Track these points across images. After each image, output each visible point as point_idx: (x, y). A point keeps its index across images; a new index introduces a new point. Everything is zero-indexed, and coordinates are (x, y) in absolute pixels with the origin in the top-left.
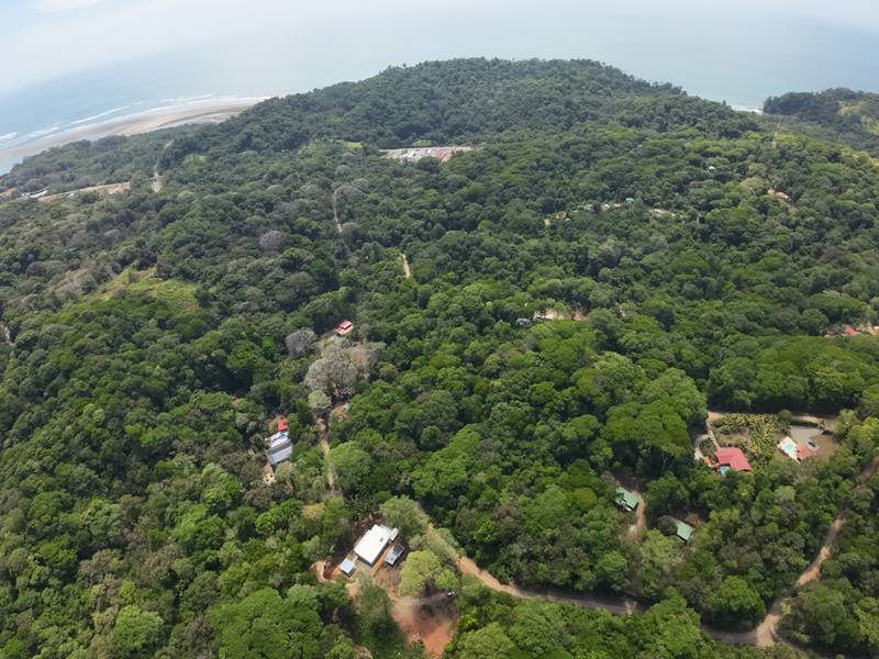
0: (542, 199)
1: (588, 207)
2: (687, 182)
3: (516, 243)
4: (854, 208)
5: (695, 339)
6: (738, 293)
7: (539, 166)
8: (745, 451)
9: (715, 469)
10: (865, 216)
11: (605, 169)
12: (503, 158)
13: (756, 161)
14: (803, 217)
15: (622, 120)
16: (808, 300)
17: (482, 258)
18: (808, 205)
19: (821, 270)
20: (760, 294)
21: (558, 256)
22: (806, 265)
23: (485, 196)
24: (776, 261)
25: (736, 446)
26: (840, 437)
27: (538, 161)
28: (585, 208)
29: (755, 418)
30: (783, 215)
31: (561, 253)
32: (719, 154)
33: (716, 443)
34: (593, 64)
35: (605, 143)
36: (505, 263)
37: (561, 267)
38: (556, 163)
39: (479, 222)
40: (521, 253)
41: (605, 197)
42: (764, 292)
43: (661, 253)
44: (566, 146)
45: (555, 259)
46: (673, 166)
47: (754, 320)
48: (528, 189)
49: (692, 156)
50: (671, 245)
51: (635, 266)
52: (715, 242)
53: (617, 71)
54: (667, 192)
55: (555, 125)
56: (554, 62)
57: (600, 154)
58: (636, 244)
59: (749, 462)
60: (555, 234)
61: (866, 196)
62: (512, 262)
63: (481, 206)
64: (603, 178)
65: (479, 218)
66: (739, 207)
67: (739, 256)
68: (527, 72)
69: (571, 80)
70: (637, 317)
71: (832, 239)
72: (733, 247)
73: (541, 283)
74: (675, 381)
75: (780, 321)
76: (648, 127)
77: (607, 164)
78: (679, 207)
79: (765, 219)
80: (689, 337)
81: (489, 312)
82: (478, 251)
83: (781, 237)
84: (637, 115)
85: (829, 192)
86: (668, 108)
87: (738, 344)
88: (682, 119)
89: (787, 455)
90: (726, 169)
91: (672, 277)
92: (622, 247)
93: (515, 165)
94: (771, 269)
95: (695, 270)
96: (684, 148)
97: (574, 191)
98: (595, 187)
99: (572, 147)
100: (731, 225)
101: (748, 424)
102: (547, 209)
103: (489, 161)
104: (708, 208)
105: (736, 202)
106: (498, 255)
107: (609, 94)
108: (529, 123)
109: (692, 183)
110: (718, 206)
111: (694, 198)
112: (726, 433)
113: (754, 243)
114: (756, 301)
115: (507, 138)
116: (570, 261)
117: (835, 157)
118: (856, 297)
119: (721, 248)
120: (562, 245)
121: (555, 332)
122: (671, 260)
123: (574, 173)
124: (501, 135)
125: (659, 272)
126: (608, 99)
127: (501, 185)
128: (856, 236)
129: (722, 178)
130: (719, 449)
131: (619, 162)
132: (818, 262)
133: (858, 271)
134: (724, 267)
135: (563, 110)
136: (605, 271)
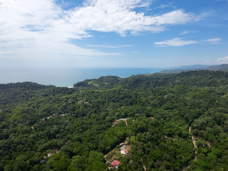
0: (28, 121)
1: (43, 119)
2: (66, 106)
3: (26, 138)
4: (101, 100)
5: (90, 141)
6: (91, 126)
7: (23, 112)
8: (116, 160)
9: (114, 168)
10: (104, 101)
11: (44, 108)
12: (10, 112)
13: (79, 97)
14: (94, 105)
15: (43, 95)
16: (104, 121)
17: (16, 146)
18: (93, 103)
19: (103, 114)
20: (96, 124)
21: (42, 137)
22: (99, 115)
23: (8, 126)
24: (94, 116)
25: (114, 160)
26: (129, 144)
27: (23, 111)
28: (43, 120)
29: (113, 151)
30: (90, 106)
31: (42, 135)
32: (70, 98)
33: (110, 163)
34: (30, 83)
35: (41, 102)
36: (25, 145)
37: (44, 140)
38: (29, 110)
39: (9, 135)
40: (29, 140)
41: (47, 116)
42: (96, 123)
43: (69, 125)
44: (30, 105)
45: (41, 138)
46: (61, 103)
47: (98, 130)
48: (22, 120)
49: (65, 100)
50: (70, 121)
51: (64, 131)
52: (79, 117)
53: (37, 84)
54: (63, 110)
55: (23, 100)
56: (18, 83)
57: (41, 105)
58: (62, 125)
59: (119, 161)
60: (37, 130)
61: (102, 97)
62: (27, 144)
63: (8, 129)
64: (44, 111)
65: (8, 134)
66: (81, 108)
67: (86, 118)
68: (10, 87)
69: (25, 87)
70: (74, 144)
71: (101, 107)
72: (84, 117)
73: (41, 147)
74: (94, 154)
75: (103, 128)
76: (50, 96)
77: (44, 107)
78: (67, 112)
79: (87, 109)
80: (88, 142)
81: (29, 164)
82: (14, 145)
83: (92, 111)
84: (46, 93)
85: (95, 99)
86: (54, 90)
87: (99, 137)
88: (58, 92)
89: (124, 154)
90: (73, 101)
91: (75, 129)
92: (59, 127)
93: (15, 113)
94: (94, 118)
95: (79, 125)
96: (62, 99)
97: (37, 116)
98: (43, 114)
99: (32, 105)
100: (81, 112)
101: (113, 153)
102: (31, 124)
103: (6, 114)
104: (74, 110)
105: (79, 107)
106: (21, 143)
107: (36, 89)
108: (15, 101)
109: (67, 106)
110: (76, 109)
111: (70, 109)
112: (110, 158)
113: (88, 114)
114: (96, 126)
115: (9, 106)
116: (46, 136)
117: (93, 92)
118: (111, 116)
119: (81, 118)
120: (41, 132)
121: (55, 160)
122: (73, 125)
123: (35, 111)
124: (7, 105)
125: (71, 129)
126: (37, 91)
127: (12, 121)
128: (104, 105)
129: (73, 103)
130: (112, 163)
131: (47, 105)
132: (101, 113)
133: (109, 111)
134: (85, 122)
135: (25, 95)
136: (58, 135)
